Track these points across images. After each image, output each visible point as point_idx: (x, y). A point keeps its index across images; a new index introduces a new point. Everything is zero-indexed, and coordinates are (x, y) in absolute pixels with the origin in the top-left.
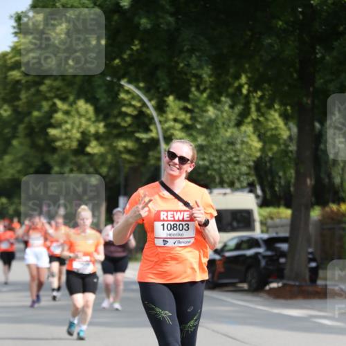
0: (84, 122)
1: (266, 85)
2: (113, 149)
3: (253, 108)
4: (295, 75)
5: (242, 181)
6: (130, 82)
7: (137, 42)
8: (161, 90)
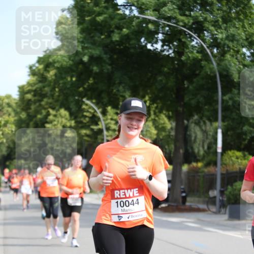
0: (64, 121)
1: (158, 101)
2: (79, 134)
4: (174, 96)
6: (88, 99)
7: (91, 79)
8: (104, 103)
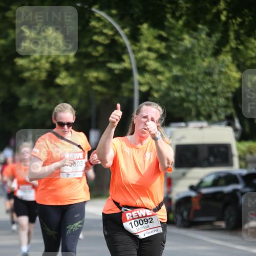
2: (84, 80)
3: (232, 35)
5: (220, 114)
